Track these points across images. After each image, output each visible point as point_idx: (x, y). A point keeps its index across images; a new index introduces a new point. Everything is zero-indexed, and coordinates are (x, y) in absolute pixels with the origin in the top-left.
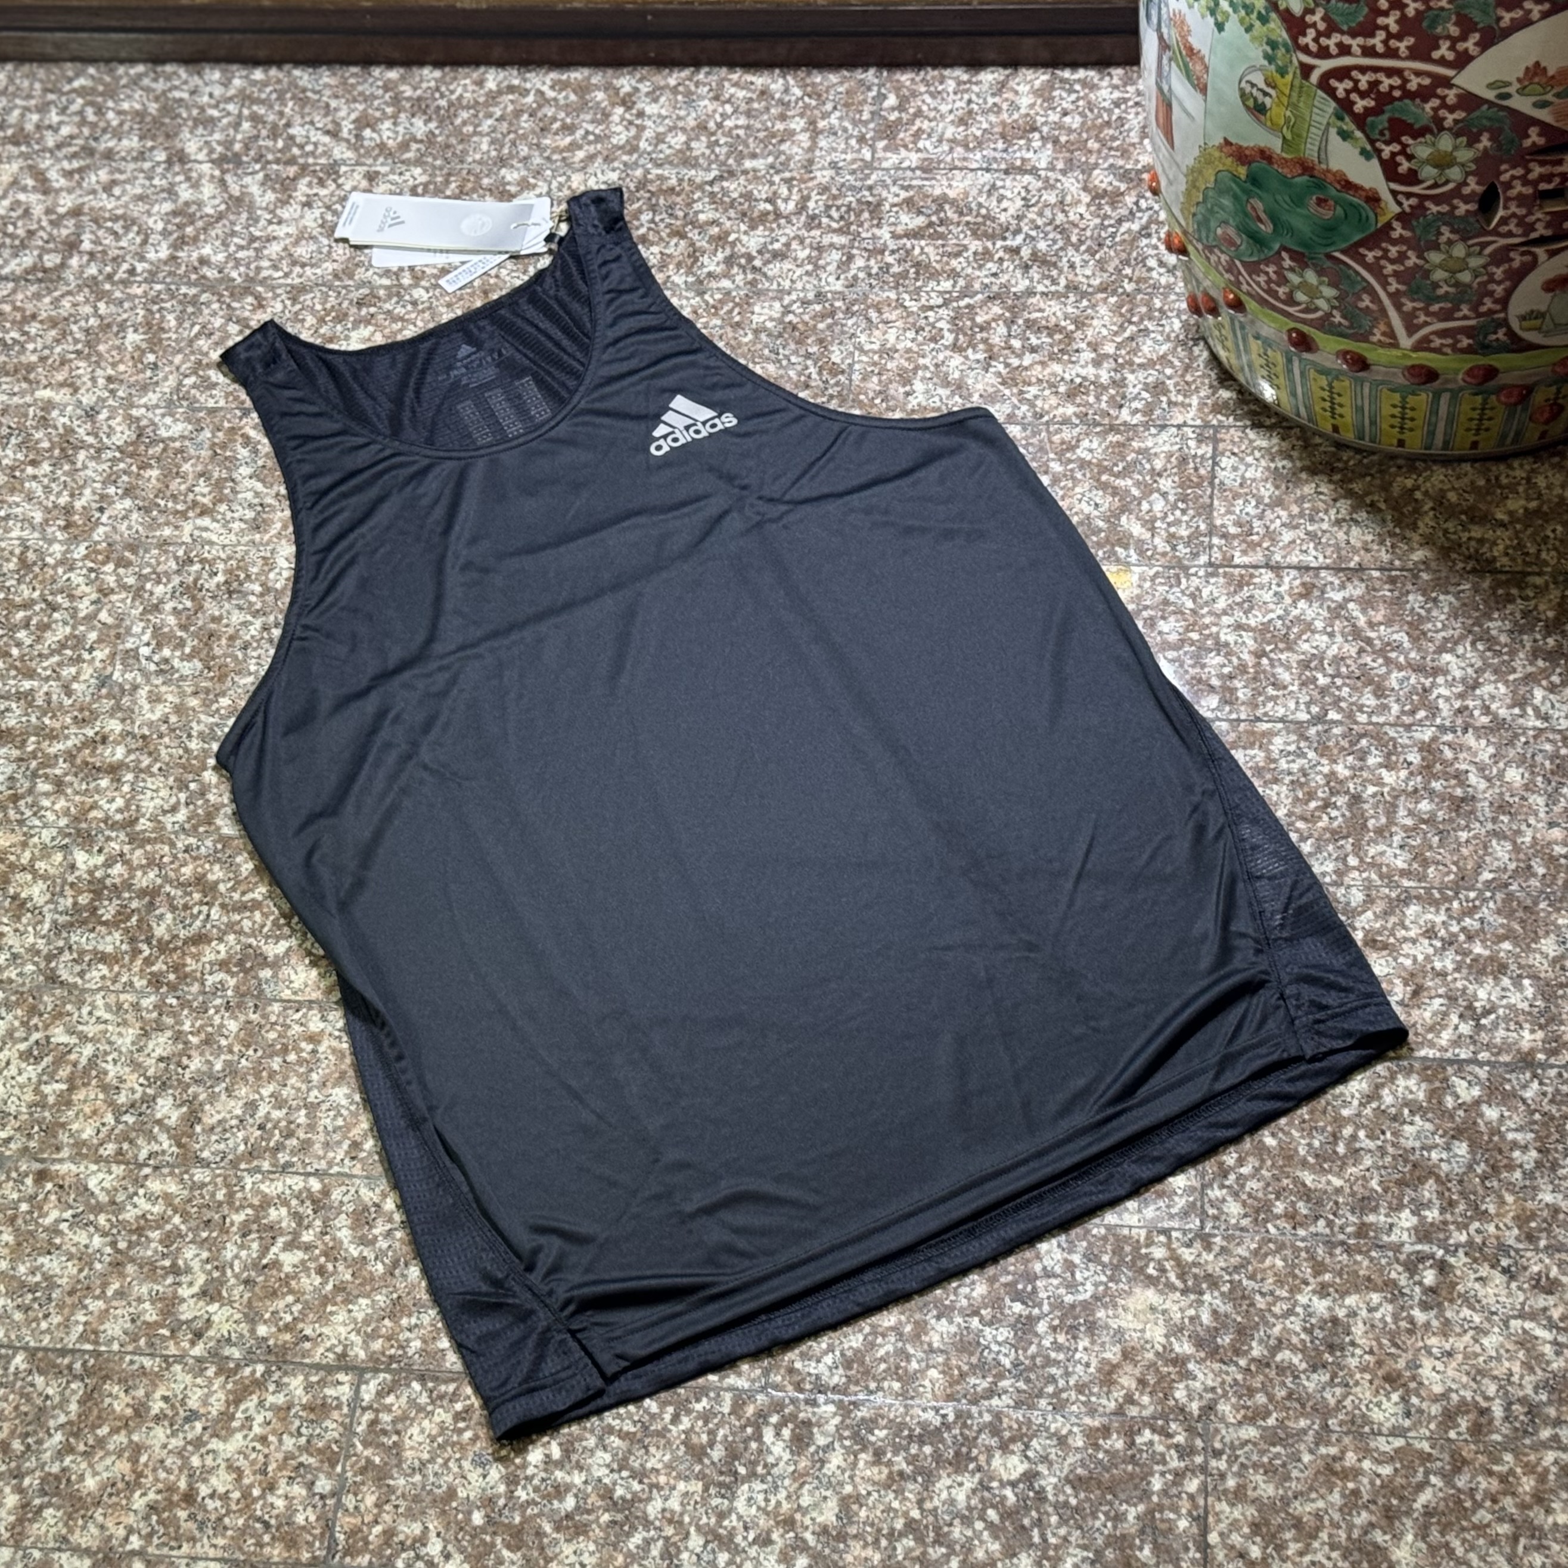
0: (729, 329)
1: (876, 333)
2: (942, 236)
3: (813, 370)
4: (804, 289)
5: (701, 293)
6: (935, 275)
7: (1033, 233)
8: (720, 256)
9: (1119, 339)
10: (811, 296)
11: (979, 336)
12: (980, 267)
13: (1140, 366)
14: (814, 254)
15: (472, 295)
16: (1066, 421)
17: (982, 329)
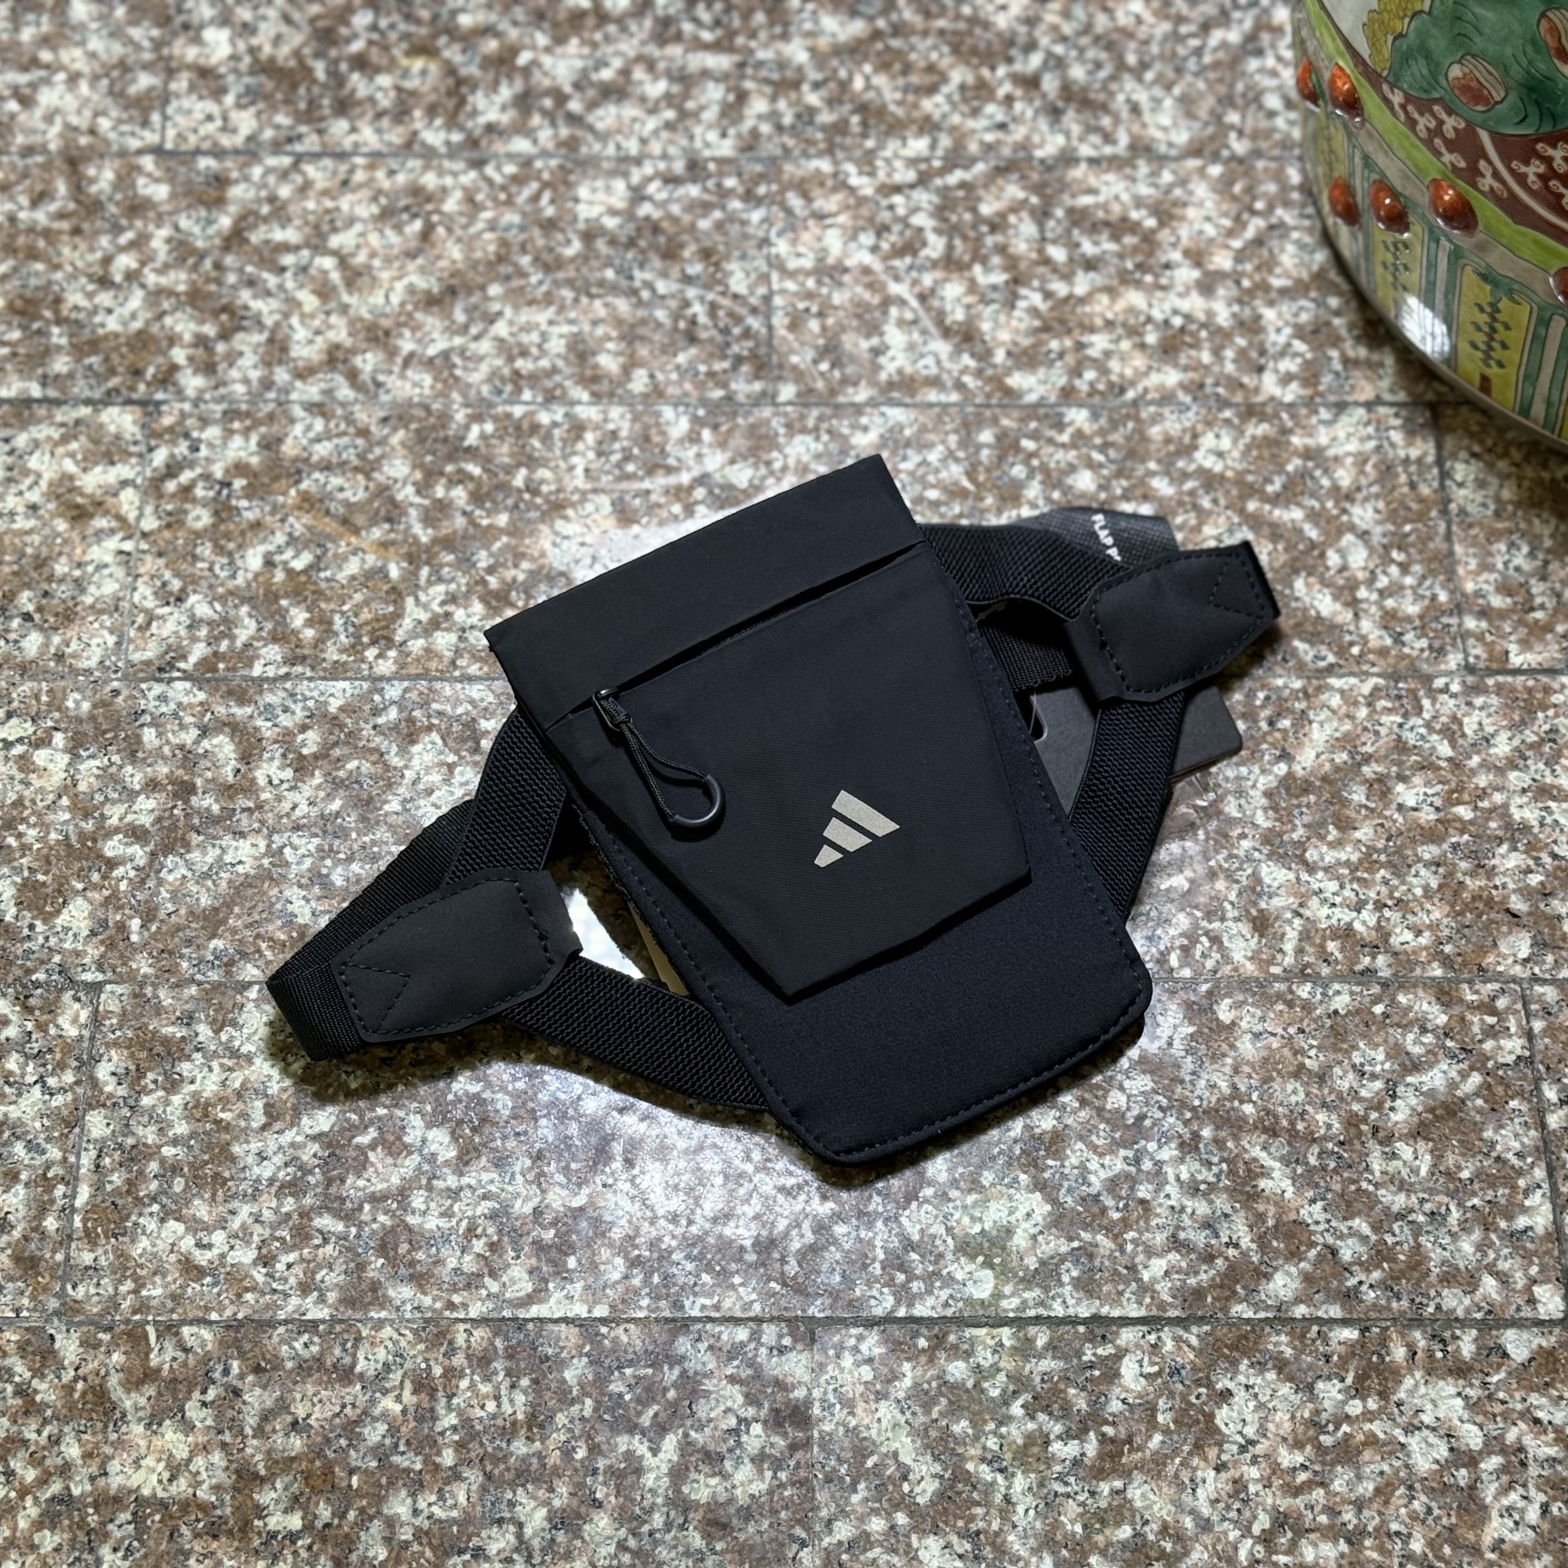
0: (536, 232)
1: (806, 237)
2: (899, 54)
3: (698, 309)
4: (665, 156)
5: (478, 164)
6: (896, 128)
7: (1059, 49)
8: (506, 92)
9: (1237, 244)
10: (679, 167)
11: (990, 241)
12: (975, 112)
13: (1284, 292)
14: (676, 89)
15: (46, 167)
16: (1166, 398)
17: (994, 228)
